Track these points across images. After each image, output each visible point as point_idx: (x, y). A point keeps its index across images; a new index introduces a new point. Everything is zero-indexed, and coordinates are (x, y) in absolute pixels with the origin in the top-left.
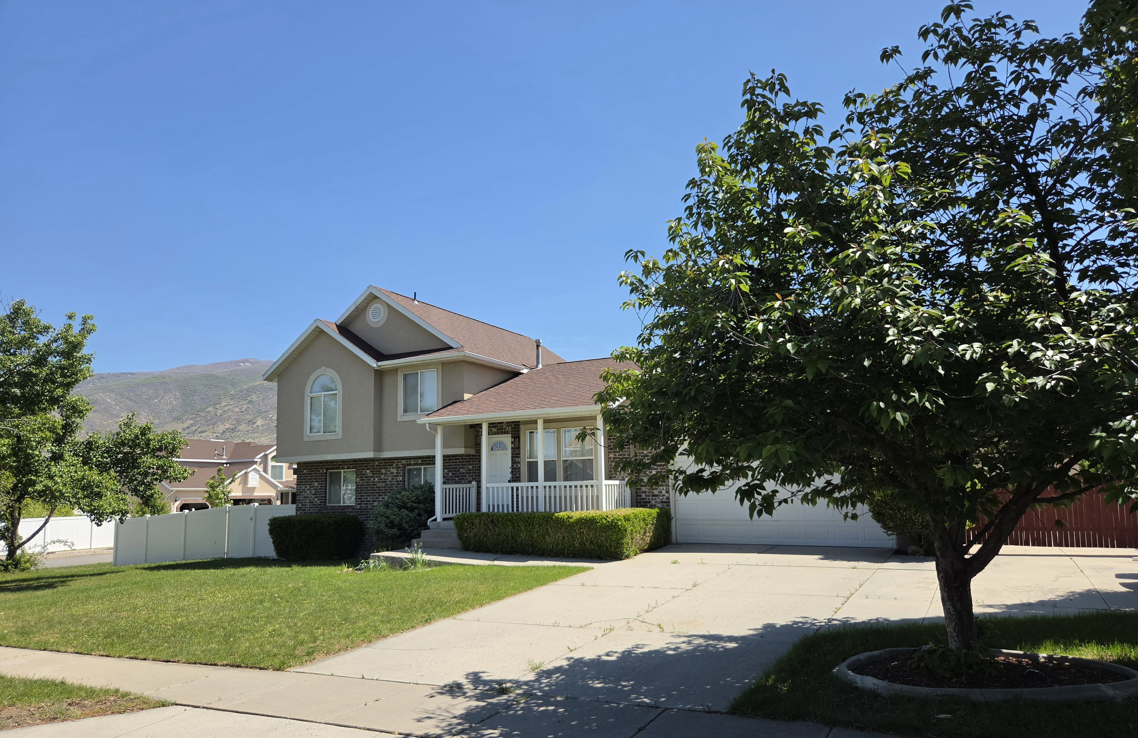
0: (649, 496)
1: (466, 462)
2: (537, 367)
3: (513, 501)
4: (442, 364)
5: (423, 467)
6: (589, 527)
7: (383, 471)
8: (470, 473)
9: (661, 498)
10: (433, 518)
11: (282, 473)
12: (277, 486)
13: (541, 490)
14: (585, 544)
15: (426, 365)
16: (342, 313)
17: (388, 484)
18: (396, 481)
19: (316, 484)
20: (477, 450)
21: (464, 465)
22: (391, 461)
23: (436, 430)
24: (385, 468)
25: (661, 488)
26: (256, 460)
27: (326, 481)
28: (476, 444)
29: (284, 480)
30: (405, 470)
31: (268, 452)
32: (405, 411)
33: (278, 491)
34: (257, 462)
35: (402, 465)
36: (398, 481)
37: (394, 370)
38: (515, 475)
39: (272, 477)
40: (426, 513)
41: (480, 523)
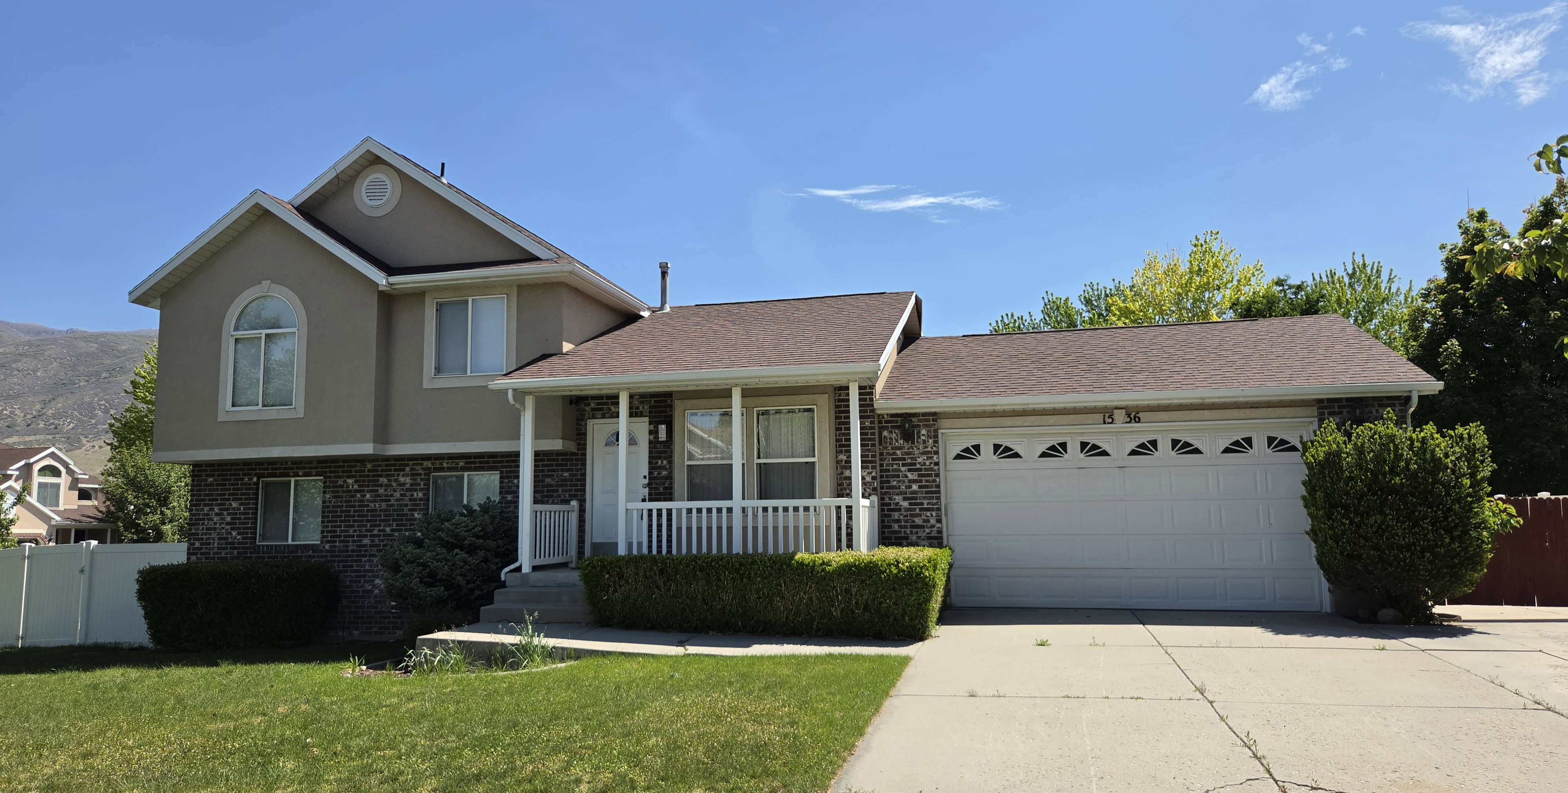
0: (906, 527)
1: (557, 465)
2: (662, 308)
3: (650, 537)
4: (519, 286)
5: (466, 474)
6: (862, 581)
7: (384, 480)
8: (566, 485)
9: (927, 530)
10: (512, 567)
11: (58, 496)
12: (50, 518)
13: (737, 514)
14: (853, 612)
15: (485, 288)
16: (305, 185)
17: (393, 505)
18: (411, 500)
19: (235, 505)
20: (578, 444)
21: (554, 471)
22: (402, 461)
23: (523, 403)
24: (387, 476)
25: (928, 514)
26: (9, 472)
27: (257, 499)
28: (578, 434)
29: (61, 508)
30: (429, 480)
31: (32, 460)
32: (438, 370)
33: (51, 526)
34: (12, 475)
35: (424, 469)
36: (415, 500)
37: (419, 295)
38: (656, 489)
39: (38, 501)
40: (496, 557)
41: (636, 574)
